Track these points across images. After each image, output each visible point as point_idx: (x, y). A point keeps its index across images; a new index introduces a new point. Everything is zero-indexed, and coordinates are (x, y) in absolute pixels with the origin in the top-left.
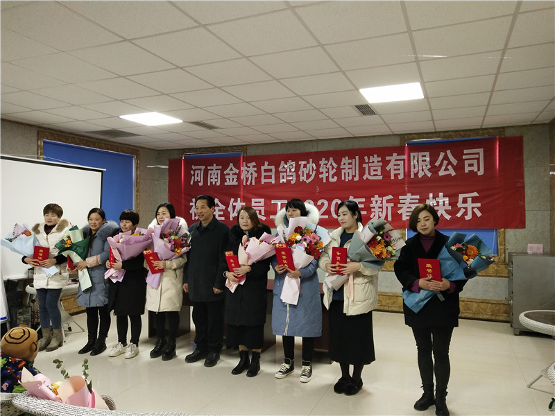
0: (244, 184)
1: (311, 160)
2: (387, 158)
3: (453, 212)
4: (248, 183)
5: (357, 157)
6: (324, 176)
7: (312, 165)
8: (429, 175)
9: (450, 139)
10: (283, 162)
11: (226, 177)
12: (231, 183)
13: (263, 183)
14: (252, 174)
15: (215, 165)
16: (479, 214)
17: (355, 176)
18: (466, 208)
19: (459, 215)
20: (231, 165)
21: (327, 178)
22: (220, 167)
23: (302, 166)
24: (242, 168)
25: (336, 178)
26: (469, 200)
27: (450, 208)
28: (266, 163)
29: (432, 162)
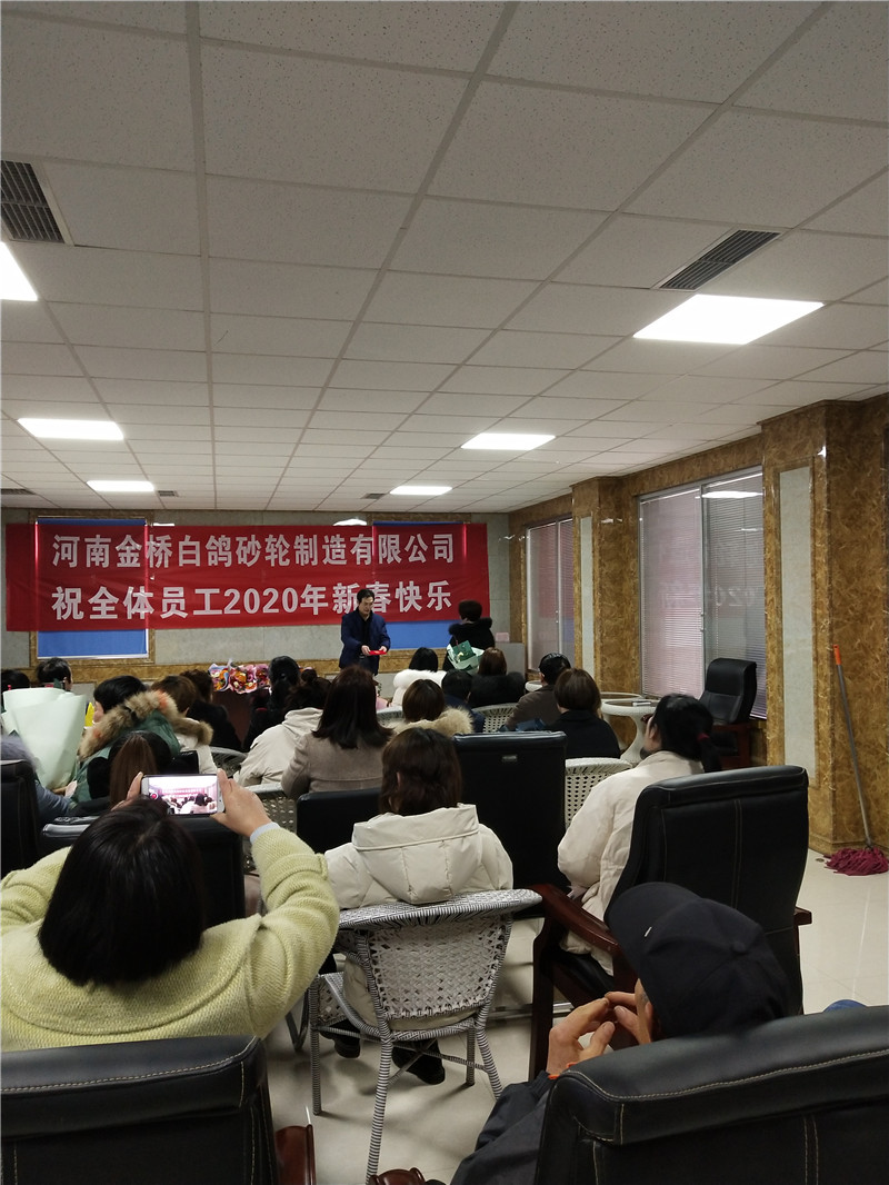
0: (151, 566)
1: (253, 536)
2: (352, 539)
3: (423, 602)
4: (158, 565)
5: (315, 536)
6: (272, 558)
7: (254, 543)
8: (399, 560)
9: (419, 522)
10: (212, 537)
11: (120, 554)
12: (128, 564)
13: (181, 565)
14: (163, 552)
15: (98, 536)
16: (449, 604)
17: (313, 559)
18: (436, 598)
19: (429, 606)
20: (128, 537)
21: (277, 560)
22: (109, 540)
23: (241, 543)
24: (147, 543)
25: (288, 561)
26: (440, 589)
27: (420, 598)
28: (188, 537)
29: (402, 546)
